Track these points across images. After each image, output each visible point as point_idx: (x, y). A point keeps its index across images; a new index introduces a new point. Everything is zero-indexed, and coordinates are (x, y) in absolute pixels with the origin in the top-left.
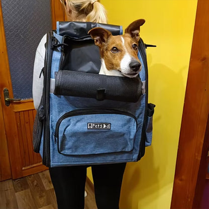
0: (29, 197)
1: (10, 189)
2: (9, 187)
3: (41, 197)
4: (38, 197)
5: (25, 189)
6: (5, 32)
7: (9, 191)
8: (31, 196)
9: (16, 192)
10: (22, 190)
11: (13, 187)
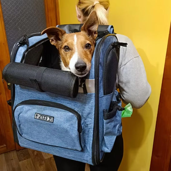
0: (31, 165)
1: (15, 159)
2: (14, 157)
3: (41, 165)
4: (38, 165)
5: (27, 159)
6: (5, 26)
7: (14, 160)
8: (32, 165)
9: (20, 161)
10: (25, 159)
11: (17, 157)
